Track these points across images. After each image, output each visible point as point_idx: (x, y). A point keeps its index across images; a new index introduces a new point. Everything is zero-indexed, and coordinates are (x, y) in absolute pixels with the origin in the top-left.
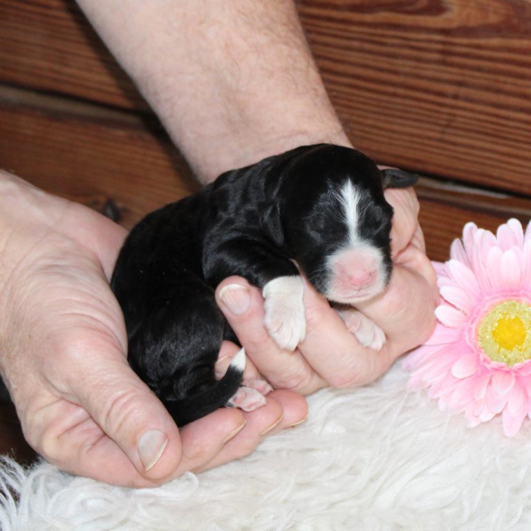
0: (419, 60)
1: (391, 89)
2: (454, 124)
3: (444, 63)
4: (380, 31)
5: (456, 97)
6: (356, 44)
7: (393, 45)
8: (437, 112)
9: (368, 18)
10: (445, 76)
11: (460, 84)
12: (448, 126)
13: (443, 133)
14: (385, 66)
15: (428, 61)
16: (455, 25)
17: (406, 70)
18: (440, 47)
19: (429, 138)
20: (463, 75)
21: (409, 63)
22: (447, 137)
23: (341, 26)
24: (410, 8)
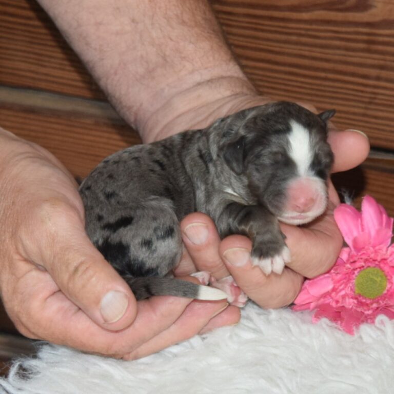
0: (347, 49)
1: (323, 75)
2: (377, 101)
3: (369, 51)
4: (314, 27)
5: (378, 78)
6: (294, 38)
7: (325, 38)
8: (362, 92)
9: (305, 16)
10: (369, 61)
11: (382, 68)
12: (370, 103)
13: (366, 108)
14: (319, 55)
15: (354, 50)
16: (377, 19)
17: (337, 57)
18: (365, 37)
19: (354, 114)
20: (385, 60)
21: (338, 52)
22: (369, 112)
23: (282, 24)
24: (340, 6)
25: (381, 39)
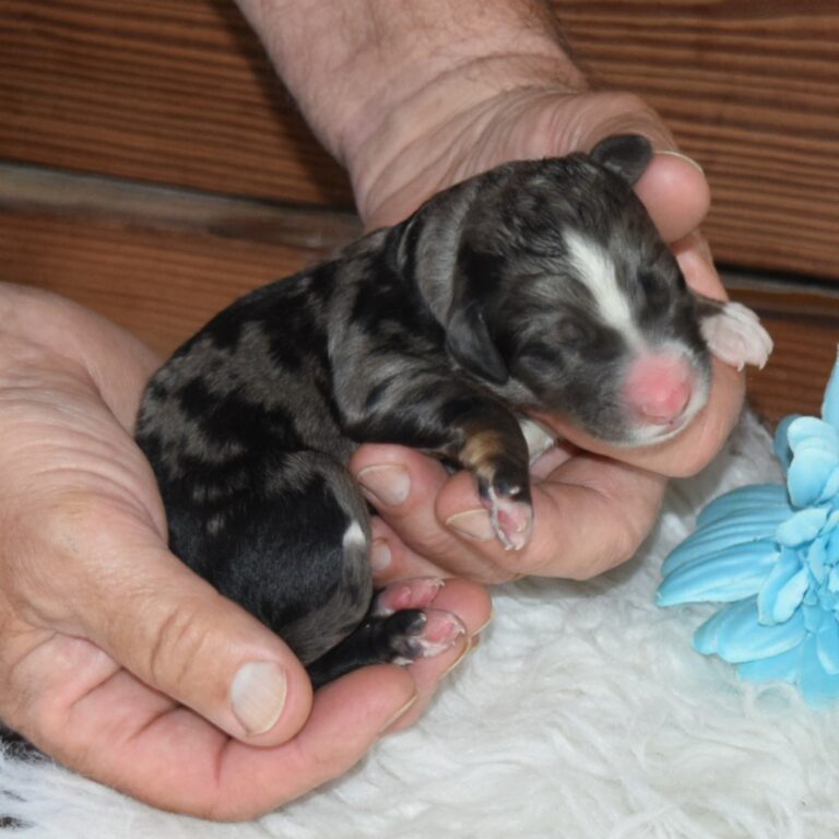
25: (724, 39)
